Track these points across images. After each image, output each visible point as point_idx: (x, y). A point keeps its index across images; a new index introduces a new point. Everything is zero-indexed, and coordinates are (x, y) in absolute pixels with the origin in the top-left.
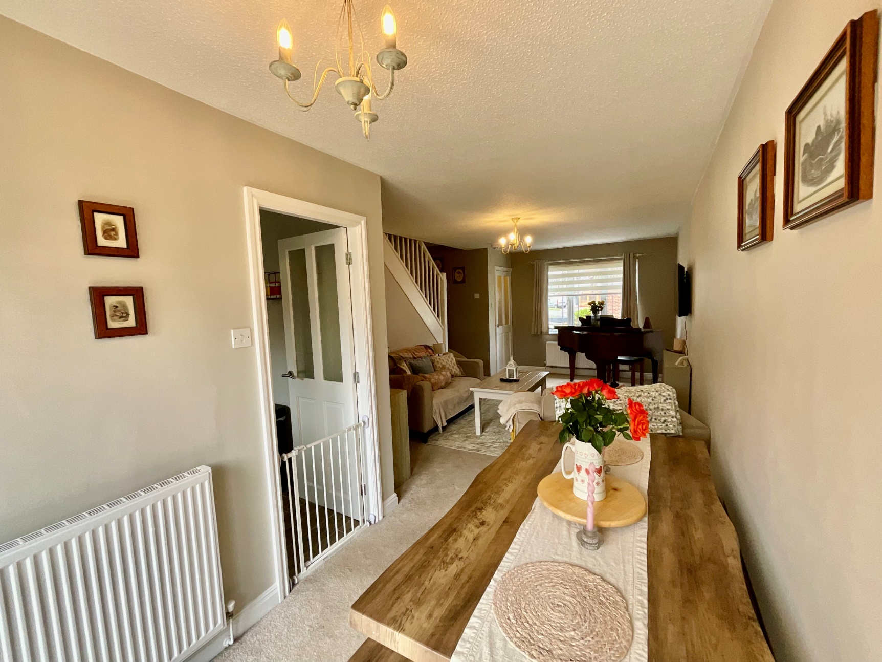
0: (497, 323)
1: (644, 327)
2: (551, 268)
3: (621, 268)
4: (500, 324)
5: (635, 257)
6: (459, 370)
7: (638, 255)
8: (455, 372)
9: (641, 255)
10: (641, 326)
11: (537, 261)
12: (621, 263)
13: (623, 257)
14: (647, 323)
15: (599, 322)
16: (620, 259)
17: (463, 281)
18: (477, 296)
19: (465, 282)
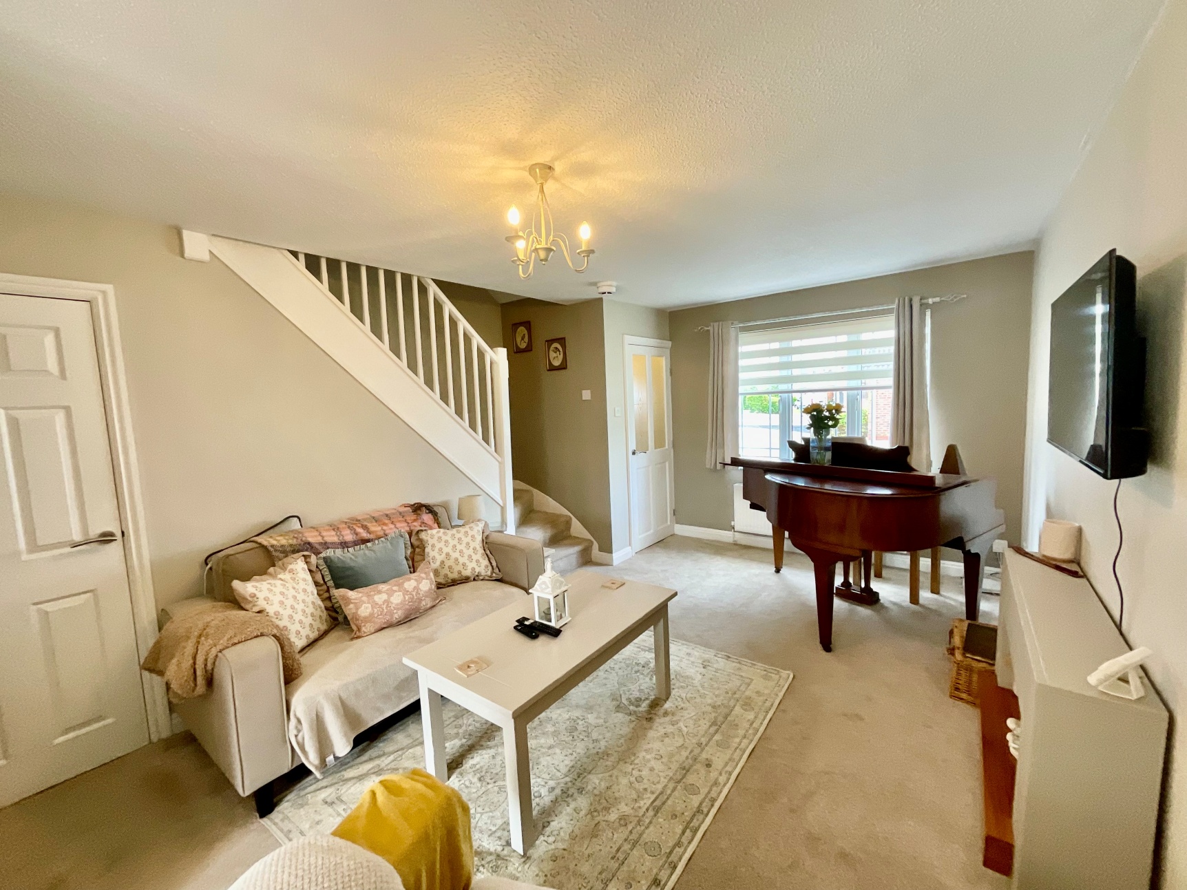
0: (633, 447)
1: (943, 471)
2: (743, 337)
3: (891, 334)
4: (641, 448)
5: (924, 307)
6: (486, 562)
7: (930, 301)
8: (473, 569)
9: (937, 299)
10: (935, 471)
11: (716, 324)
12: (891, 320)
13: (895, 306)
14: (951, 462)
15: (829, 455)
16: (889, 311)
17: (563, 367)
18: (586, 395)
19: (565, 368)
